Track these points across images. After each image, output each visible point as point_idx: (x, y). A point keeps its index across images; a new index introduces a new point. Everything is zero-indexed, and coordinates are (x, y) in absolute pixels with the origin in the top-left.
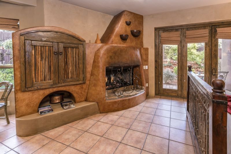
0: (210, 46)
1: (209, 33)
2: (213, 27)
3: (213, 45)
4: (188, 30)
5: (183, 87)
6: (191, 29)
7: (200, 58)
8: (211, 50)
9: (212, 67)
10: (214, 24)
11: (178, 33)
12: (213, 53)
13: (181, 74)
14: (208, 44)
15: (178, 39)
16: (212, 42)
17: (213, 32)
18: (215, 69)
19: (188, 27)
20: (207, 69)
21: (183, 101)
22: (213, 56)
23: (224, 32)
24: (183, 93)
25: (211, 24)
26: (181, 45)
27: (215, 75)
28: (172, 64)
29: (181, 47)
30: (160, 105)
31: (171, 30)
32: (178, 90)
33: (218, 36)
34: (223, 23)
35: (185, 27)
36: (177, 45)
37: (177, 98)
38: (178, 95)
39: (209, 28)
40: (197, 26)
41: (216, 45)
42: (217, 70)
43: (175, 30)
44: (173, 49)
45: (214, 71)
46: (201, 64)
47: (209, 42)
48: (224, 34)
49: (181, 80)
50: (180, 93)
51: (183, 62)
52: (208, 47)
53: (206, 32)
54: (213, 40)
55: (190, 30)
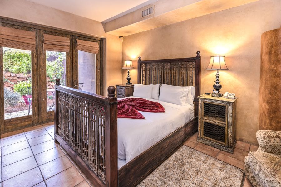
0: (71, 57)
1: (70, 42)
2: (73, 37)
3: (74, 56)
4: (46, 33)
5: (41, 108)
6: (51, 33)
7: (52, 70)
8: (72, 60)
9: (74, 79)
10: (74, 35)
11: (32, 34)
12: (74, 64)
13: (37, 92)
14: (69, 54)
15: (32, 43)
16: (73, 52)
17: (74, 42)
18: (76, 81)
19: (46, 29)
20: (69, 81)
21: (42, 127)
22: (74, 67)
23: (83, 44)
24: (41, 117)
25: (72, 33)
26: (37, 52)
27: (76, 87)
28: (9, 79)
29: (37, 54)
30: (6, 147)
31: (20, 26)
32: (33, 115)
33: (78, 47)
34: (81, 35)
35: (42, 28)
36: (31, 51)
37: (32, 127)
38: (33, 122)
39: (69, 37)
40: (58, 32)
41: (77, 57)
42: (78, 82)
43: (26, 28)
44: (10, 55)
45: (75, 84)
46: (53, 77)
47: (70, 52)
48: (83, 46)
49: (38, 100)
50: (36, 118)
51: (40, 75)
52: (69, 58)
53: (67, 41)
54: (74, 50)
55: (48, 34)
